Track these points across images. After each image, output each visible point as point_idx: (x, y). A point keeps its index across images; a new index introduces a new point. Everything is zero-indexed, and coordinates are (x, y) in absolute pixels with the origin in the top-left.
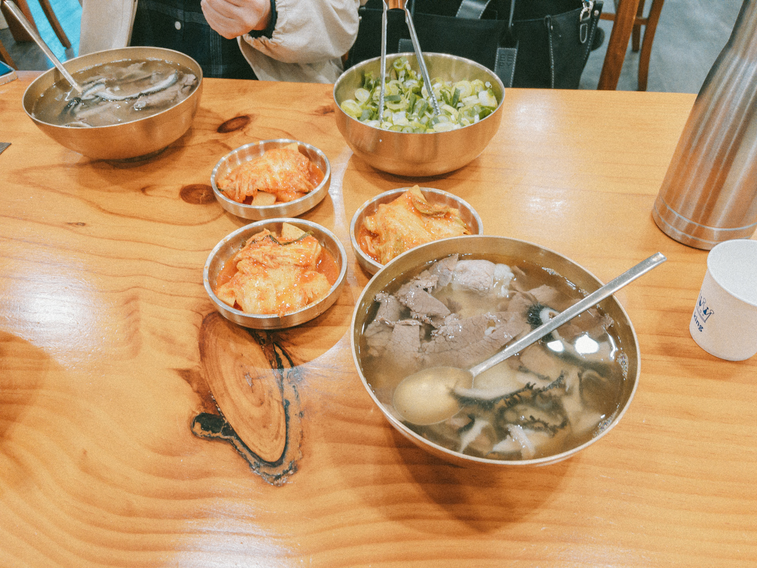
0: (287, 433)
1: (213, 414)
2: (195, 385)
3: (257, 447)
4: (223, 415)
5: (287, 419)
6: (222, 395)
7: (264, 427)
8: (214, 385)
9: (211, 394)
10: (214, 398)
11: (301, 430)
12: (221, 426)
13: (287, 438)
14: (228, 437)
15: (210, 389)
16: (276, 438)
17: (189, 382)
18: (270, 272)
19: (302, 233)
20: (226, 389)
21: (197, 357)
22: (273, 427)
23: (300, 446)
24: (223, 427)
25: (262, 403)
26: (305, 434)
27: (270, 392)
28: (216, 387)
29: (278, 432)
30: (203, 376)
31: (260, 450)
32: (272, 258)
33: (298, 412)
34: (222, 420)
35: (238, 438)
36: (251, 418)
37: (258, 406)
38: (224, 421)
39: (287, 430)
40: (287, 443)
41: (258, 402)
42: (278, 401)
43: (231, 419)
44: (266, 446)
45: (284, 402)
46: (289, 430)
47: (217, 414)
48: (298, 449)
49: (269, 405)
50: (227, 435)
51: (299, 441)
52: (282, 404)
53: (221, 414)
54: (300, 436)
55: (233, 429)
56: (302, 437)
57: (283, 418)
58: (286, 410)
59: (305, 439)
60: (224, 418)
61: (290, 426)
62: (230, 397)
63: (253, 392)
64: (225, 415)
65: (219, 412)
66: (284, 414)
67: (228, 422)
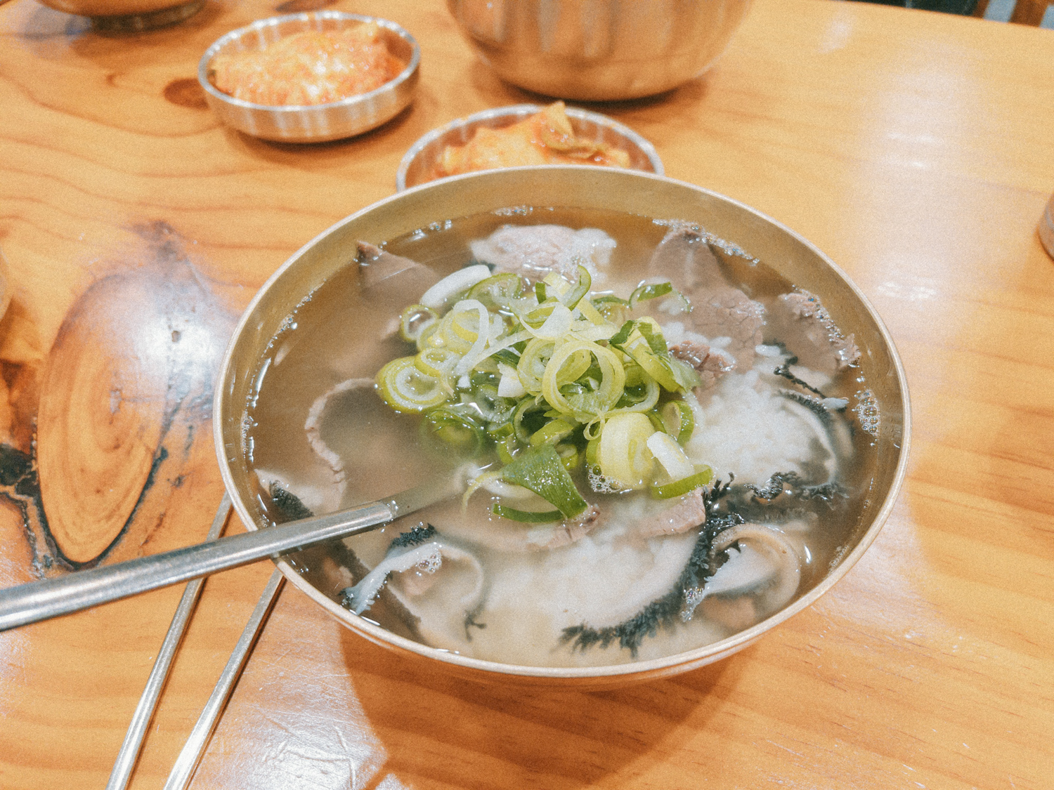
0: (134, 511)
1: (19, 450)
2: (16, 393)
3: (65, 526)
4: (34, 455)
5: (149, 483)
6: (53, 419)
7: (98, 491)
8: (50, 398)
9: (35, 414)
10: (37, 421)
11: (162, 511)
12: (22, 473)
13: (130, 520)
14: (23, 497)
15: (38, 406)
17: (10, 385)
20: (65, 410)
21: (47, 345)
22: (112, 494)
23: (146, 542)
24: (22, 477)
25: (117, 447)
26: (167, 521)
27: (143, 429)
28: (51, 402)
29: (118, 507)
30: (38, 379)
31: (67, 534)
33: (173, 477)
34: (28, 464)
35: (40, 504)
36: (82, 470)
37: (107, 450)
38: (30, 467)
39: (136, 506)
40: (123, 531)
41: (111, 443)
42: (148, 449)
43: (45, 465)
44: (81, 529)
45: (159, 453)
46: (141, 506)
47: (27, 451)
48: (141, 547)
49: (129, 453)
50: (23, 493)
51: (149, 532)
52: (154, 454)
53: (34, 452)
54: (155, 522)
55: (38, 486)
56: (159, 526)
57: (141, 481)
58: (154, 466)
59: (162, 530)
60: (33, 462)
61: (146, 499)
62: (65, 425)
63: (111, 423)
64: (39, 455)
65: (32, 448)
66: (147, 476)
67: (38, 469)
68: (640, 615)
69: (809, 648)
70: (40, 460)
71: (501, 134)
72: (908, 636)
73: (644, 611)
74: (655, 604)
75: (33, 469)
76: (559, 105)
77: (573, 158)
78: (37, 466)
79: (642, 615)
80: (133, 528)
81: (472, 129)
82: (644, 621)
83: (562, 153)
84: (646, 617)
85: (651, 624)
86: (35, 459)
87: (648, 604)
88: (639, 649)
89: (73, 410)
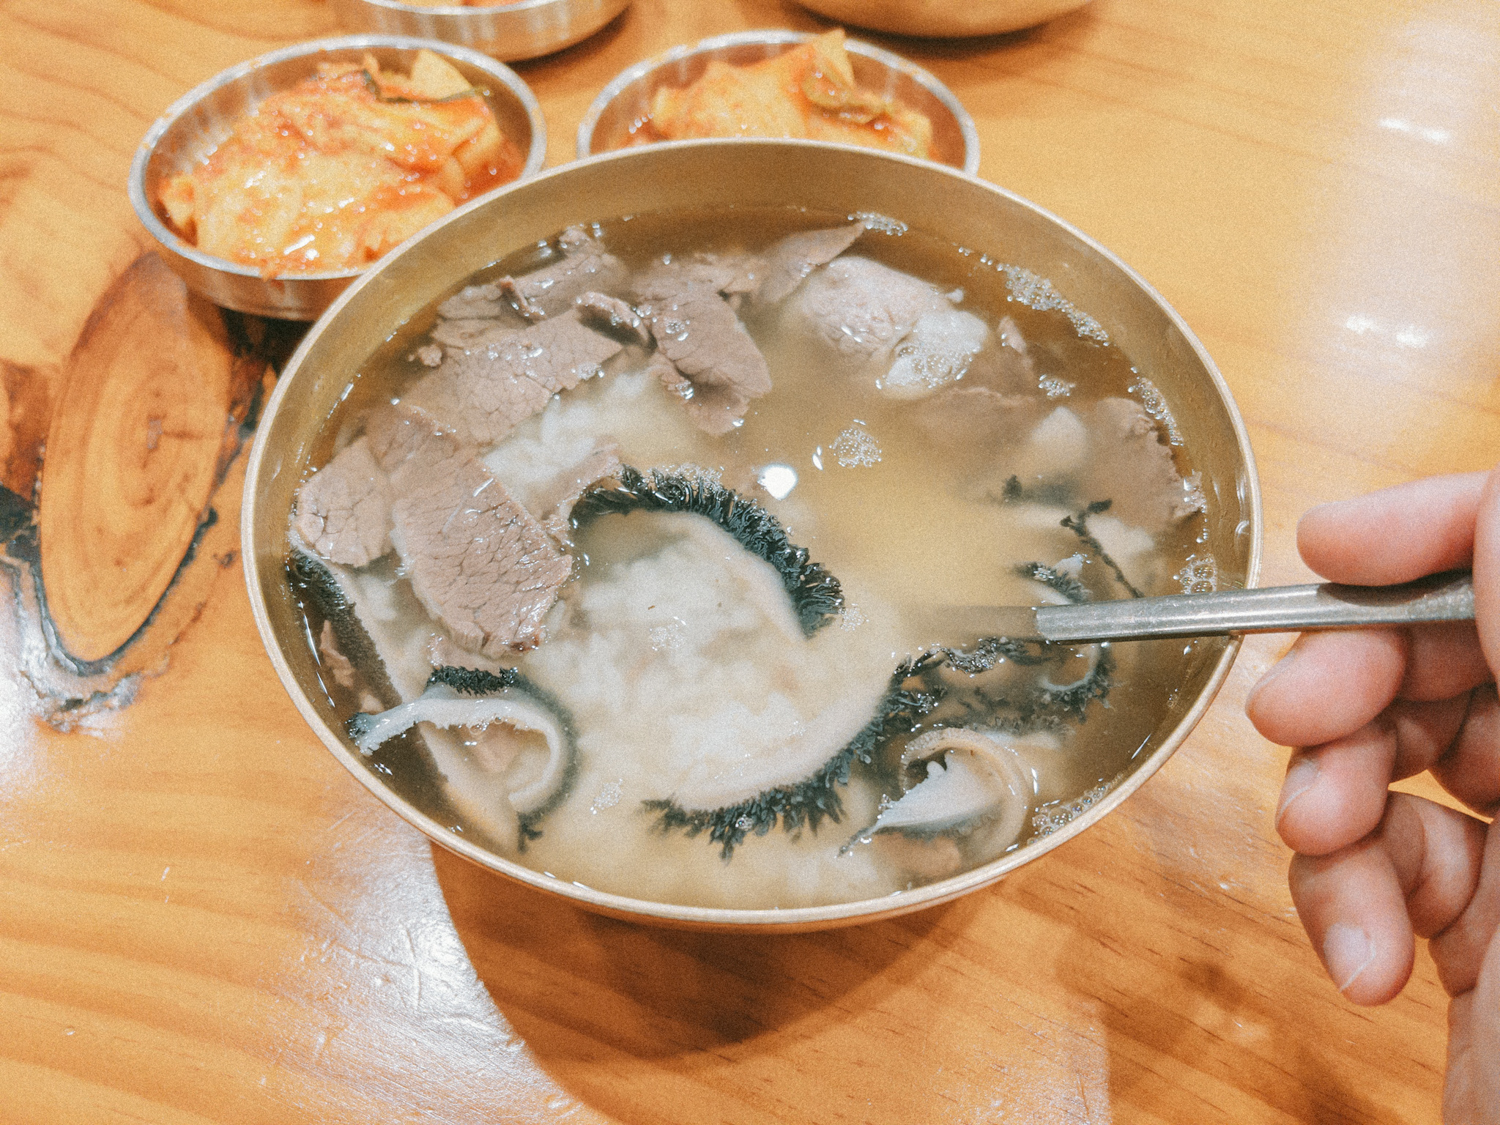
0: (163, 596)
1: (17, 492)
2: (20, 411)
3: (69, 608)
4: (36, 503)
5: (188, 557)
6: (67, 452)
7: (118, 563)
8: (64, 420)
9: (43, 442)
10: (45, 453)
11: (201, 600)
12: (17, 526)
13: (157, 607)
14: (15, 562)
15: (48, 430)
16: (129, 601)
17: (13, 398)
18: (308, 160)
19: (463, 86)
20: (84, 441)
21: (67, 344)
22: (137, 570)
23: (176, 641)
24: (19, 532)
25: (149, 501)
26: (207, 613)
27: (186, 478)
28: (64, 428)
29: (143, 588)
30: (52, 393)
31: (71, 619)
32: (333, 123)
33: (222, 552)
34: (27, 514)
35: (38, 574)
36: (100, 530)
37: (134, 505)
38: (30, 519)
39: (168, 589)
40: (147, 622)
41: (143, 494)
42: (191, 509)
43: (49, 517)
44: (90, 613)
45: (205, 517)
46: (174, 589)
47: (27, 496)
48: (168, 647)
49: (165, 511)
50: (16, 556)
51: (183, 626)
52: (198, 517)
53: (37, 498)
54: (192, 613)
55: (39, 546)
56: (196, 619)
57: (177, 555)
58: (197, 536)
59: (199, 624)
60: (35, 512)
61: (182, 580)
62: (81, 463)
63: (145, 466)
64: (43, 503)
65: (34, 492)
66: (185, 547)
67: (40, 523)
68: (751, 802)
69: (1078, 888)
70: (44, 510)
71: (742, 74)
72: (1224, 886)
73: (758, 798)
74: (777, 791)
75: (35, 521)
76: (838, 34)
77: (844, 122)
78: (39, 518)
79: (754, 802)
80: (160, 620)
81: (699, 64)
82: (753, 811)
83: (831, 113)
84: (759, 805)
85: (763, 817)
86: (38, 508)
87: (767, 789)
88: (736, 846)
89: (95, 441)
